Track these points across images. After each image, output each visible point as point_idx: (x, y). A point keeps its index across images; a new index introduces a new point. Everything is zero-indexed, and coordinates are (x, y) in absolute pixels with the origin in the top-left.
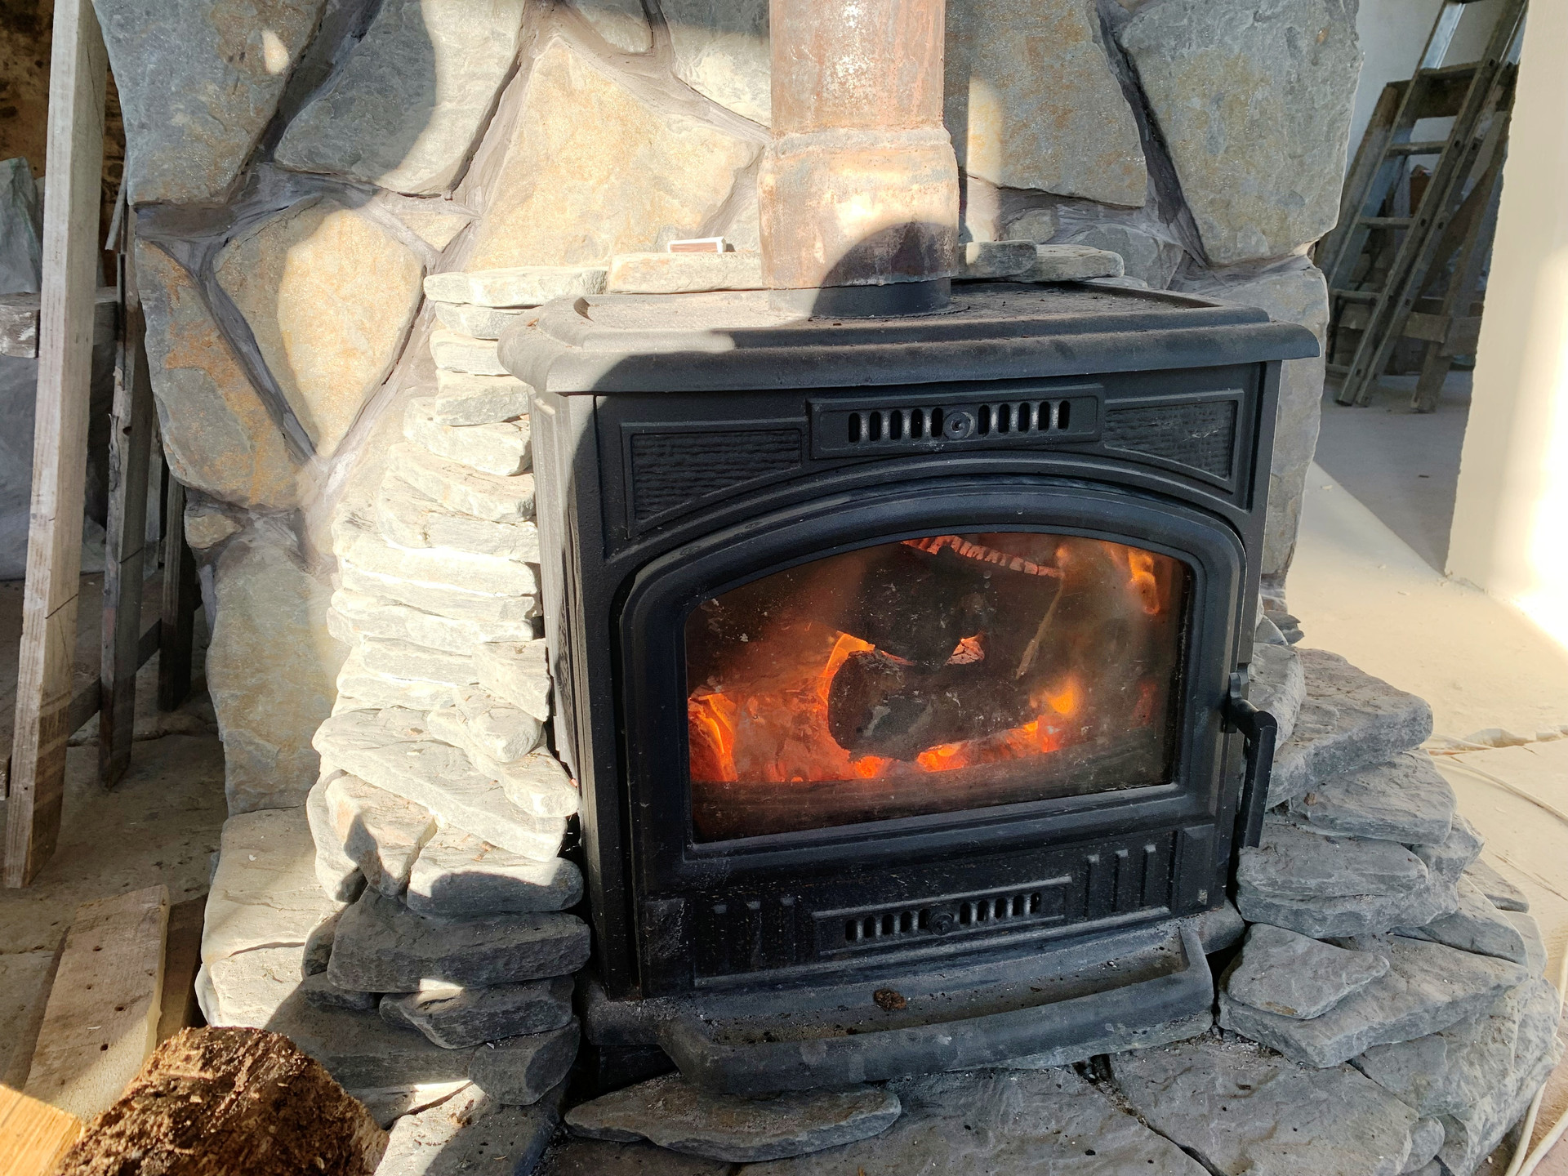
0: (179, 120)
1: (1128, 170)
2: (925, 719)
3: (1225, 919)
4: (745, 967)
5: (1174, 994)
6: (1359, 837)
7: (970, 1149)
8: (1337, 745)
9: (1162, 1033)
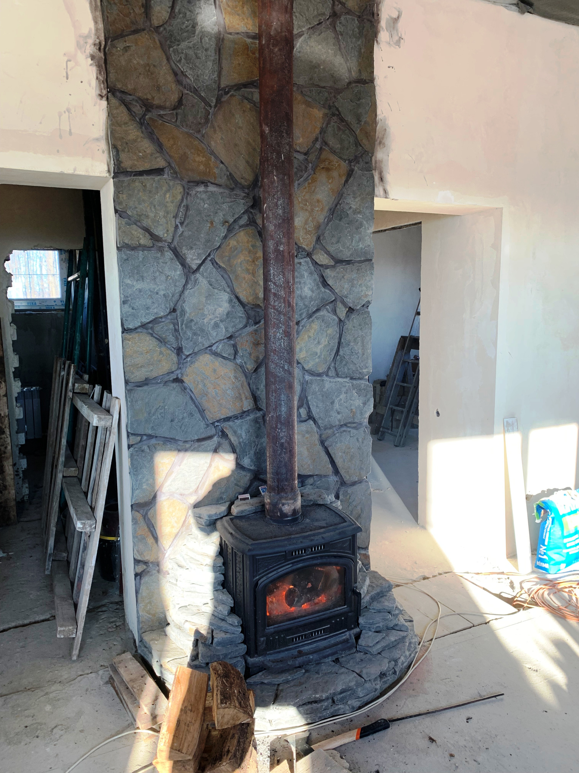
0: (144, 487)
1: (328, 468)
2: (303, 600)
3: (357, 630)
4: (276, 649)
5: (349, 645)
6: (379, 611)
7: (317, 676)
8: (375, 594)
9: (348, 652)
